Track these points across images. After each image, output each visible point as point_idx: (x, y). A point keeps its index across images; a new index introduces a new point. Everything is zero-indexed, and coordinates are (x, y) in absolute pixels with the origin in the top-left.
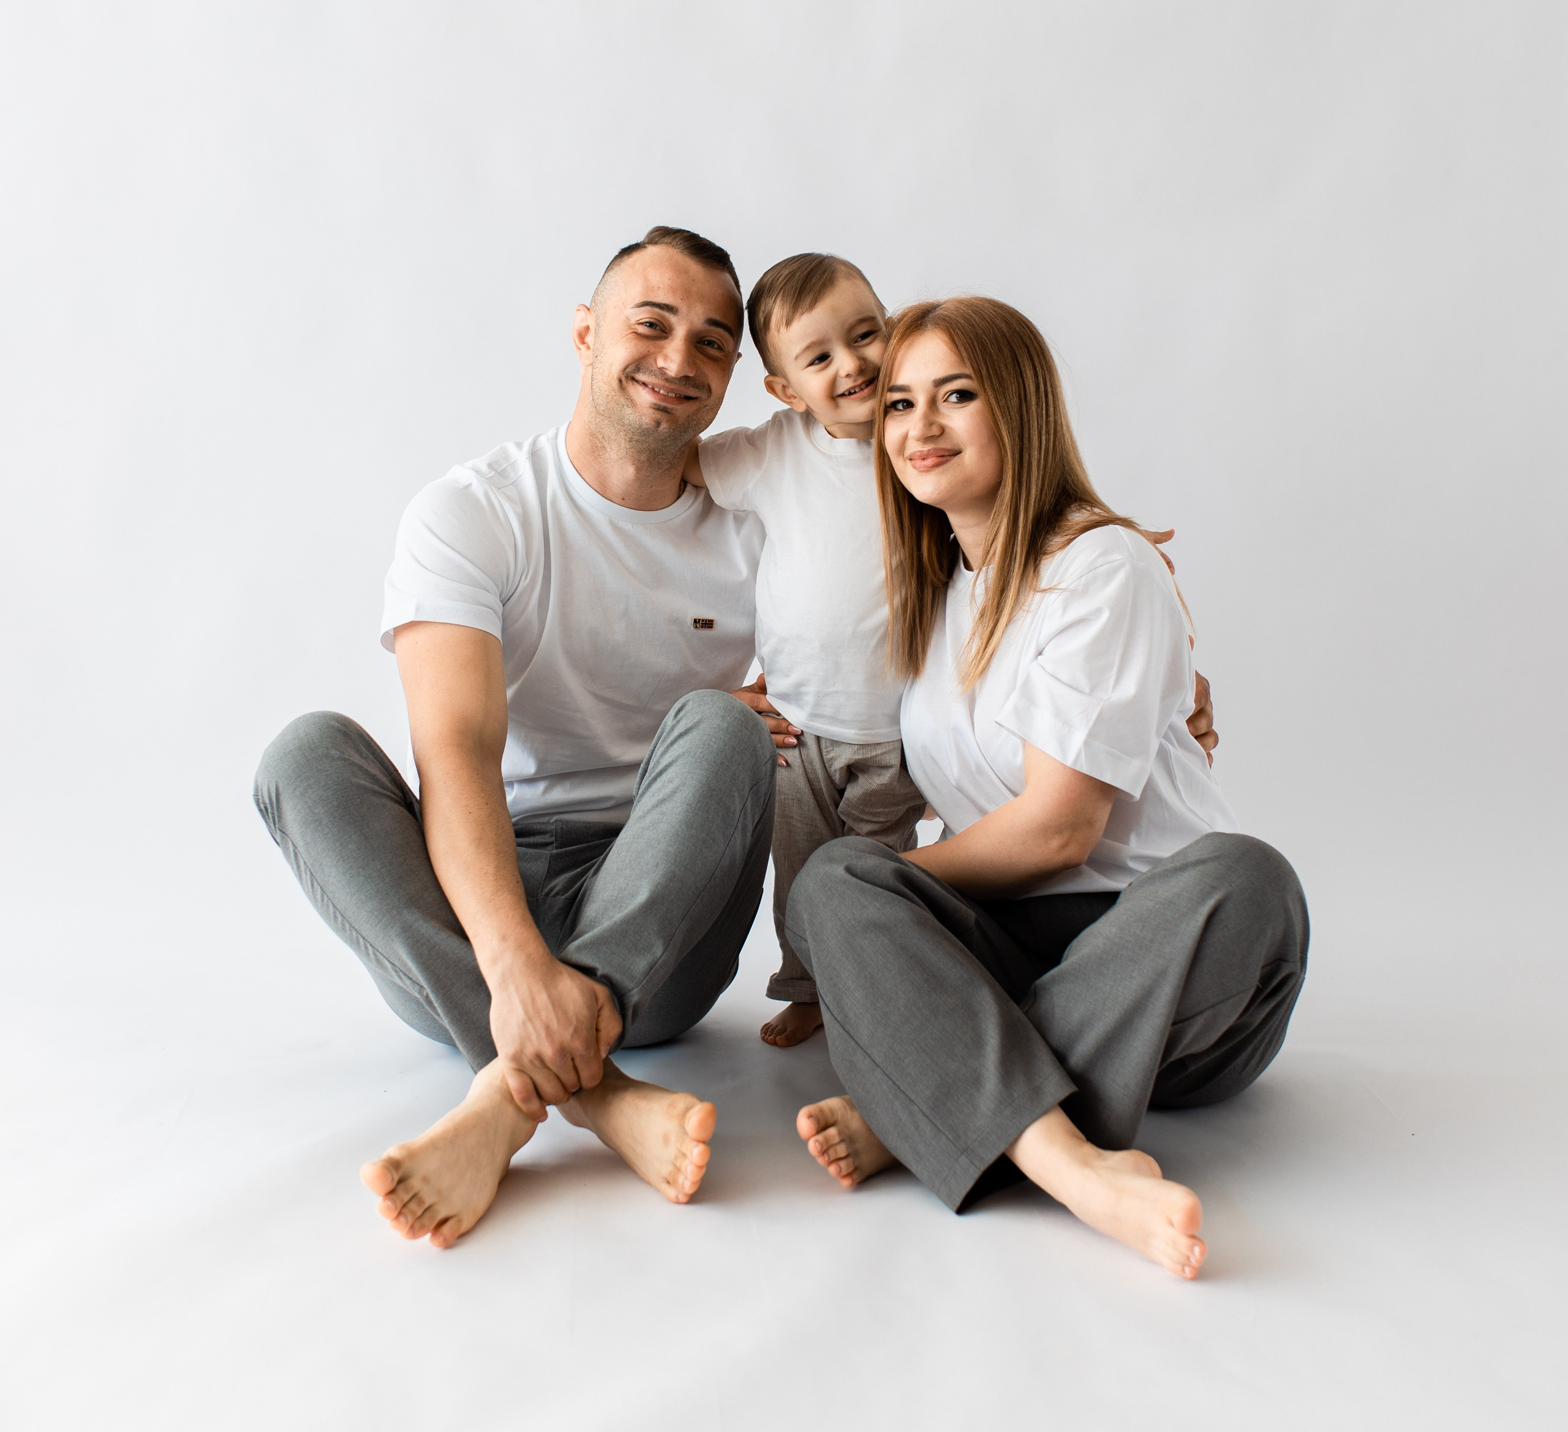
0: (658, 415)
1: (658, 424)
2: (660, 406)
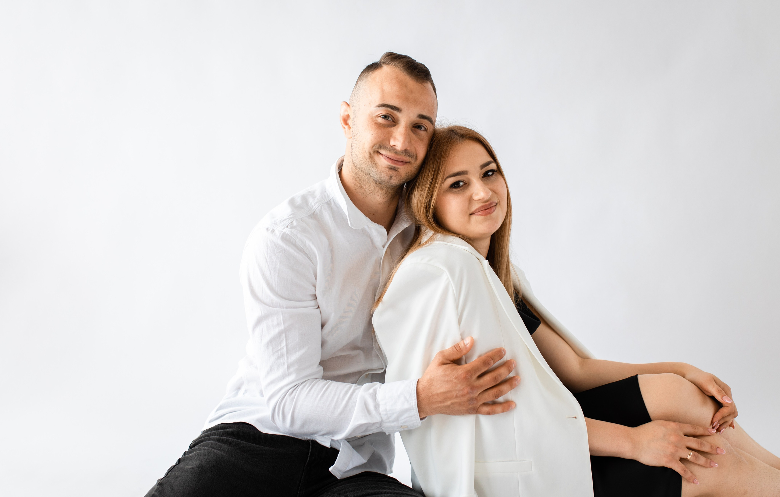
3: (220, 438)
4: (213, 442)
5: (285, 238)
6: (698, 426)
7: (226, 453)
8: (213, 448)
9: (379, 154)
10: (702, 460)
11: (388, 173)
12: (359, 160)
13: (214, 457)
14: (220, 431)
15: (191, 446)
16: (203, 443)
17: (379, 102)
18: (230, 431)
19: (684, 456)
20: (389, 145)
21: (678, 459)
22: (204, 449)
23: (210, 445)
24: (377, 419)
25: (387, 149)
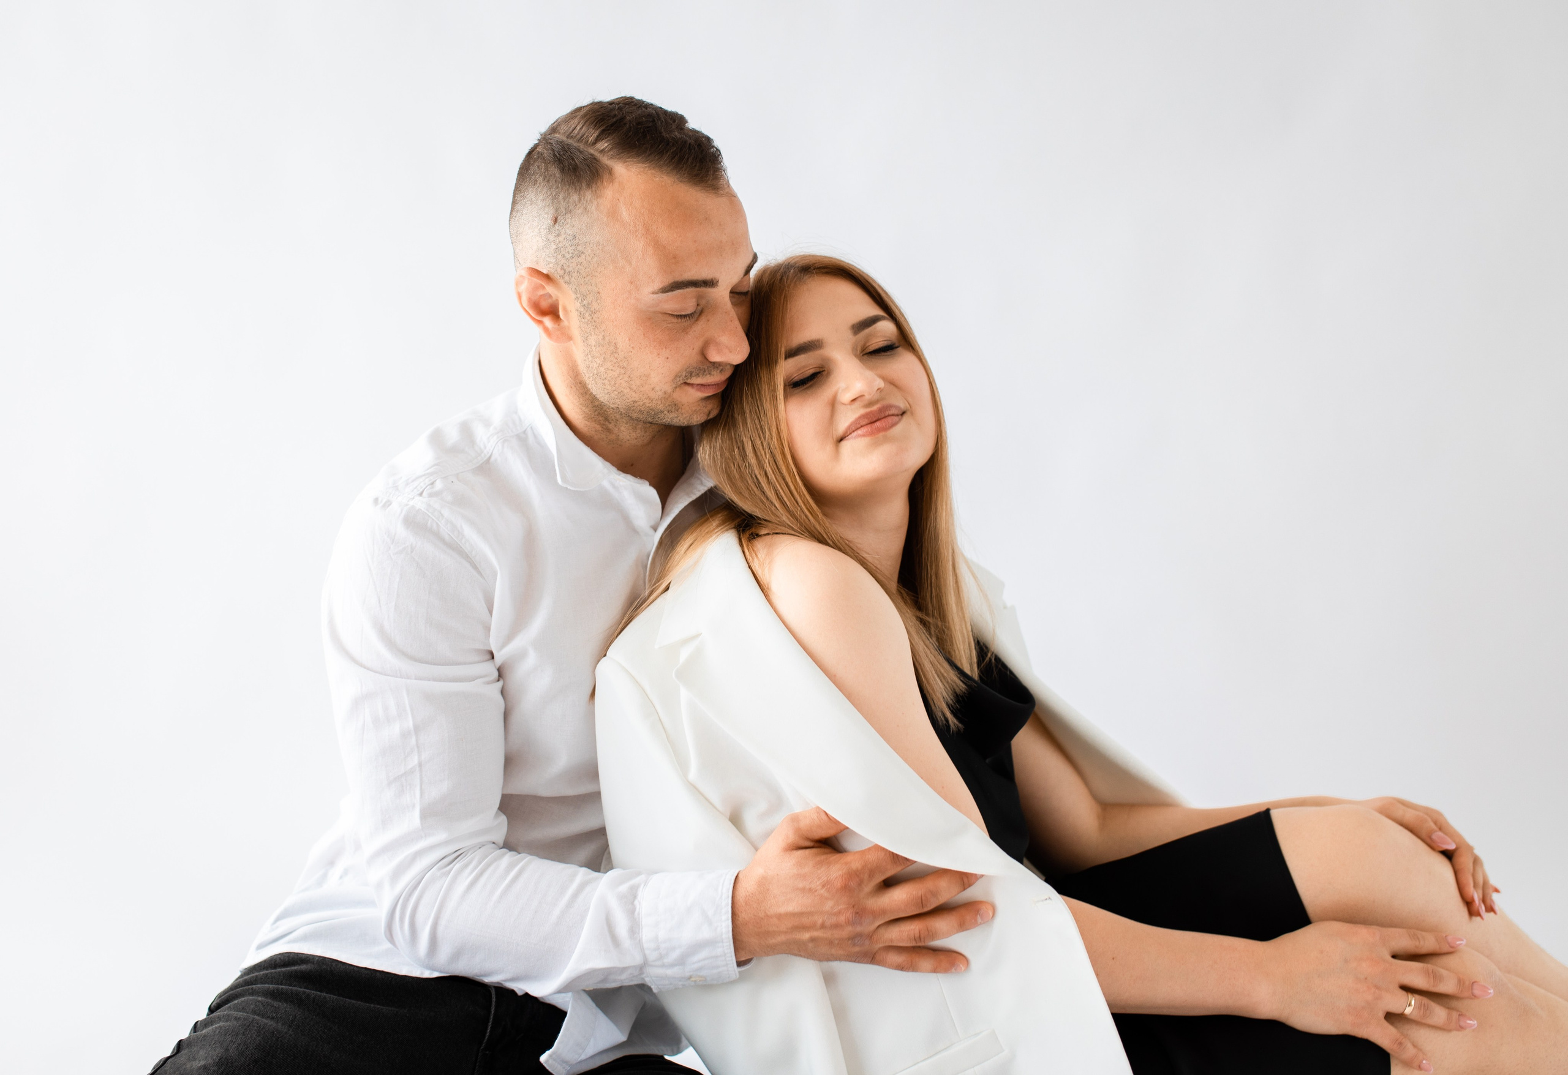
3: (278, 989)
4: (260, 999)
5: (414, 522)
6: (1424, 933)
7: (290, 1026)
8: (258, 1015)
10: (1439, 1013)
13: (258, 1039)
14: (278, 970)
15: (212, 1006)
16: (236, 1002)
18: (301, 972)
19: (1395, 1008)
21: (1381, 1015)
22: (236, 1019)
23: (252, 1007)
24: (632, 959)
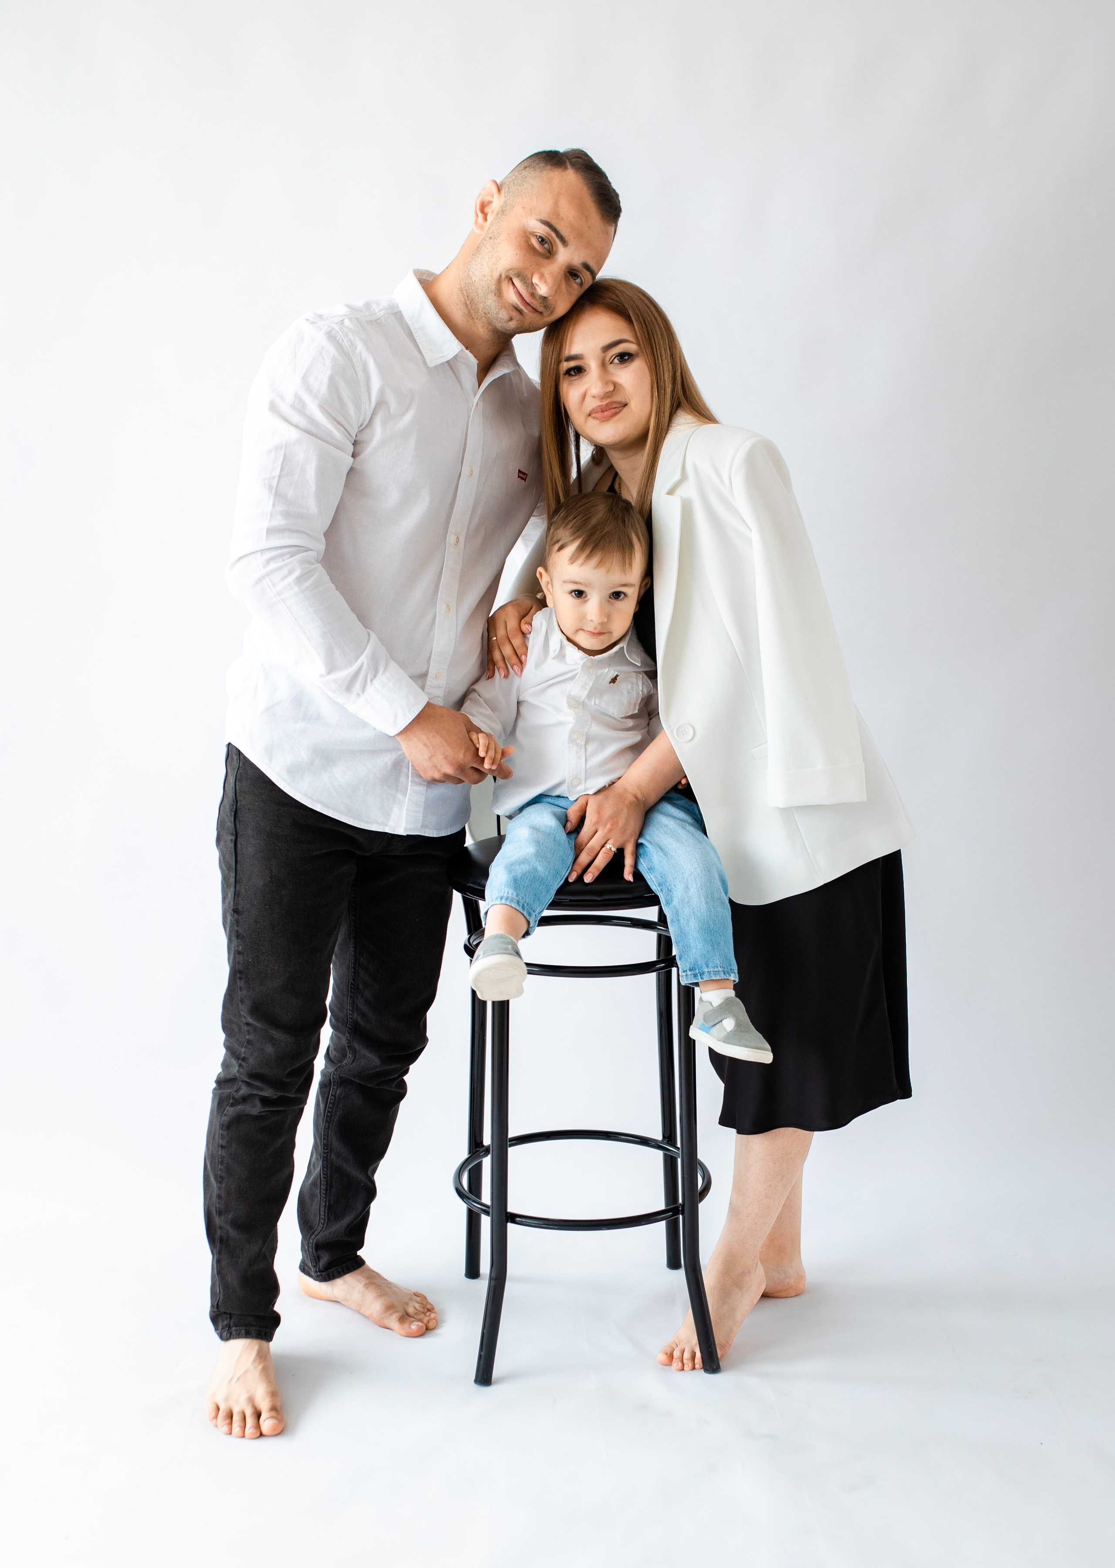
0: (514, 314)
1: (511, 319)
2: (519, 307)
9: (510, 282)
11: (511, 312)
12: (482, 274)
17: (544, 217)
20: (530, 280)
25: (526, 283)
